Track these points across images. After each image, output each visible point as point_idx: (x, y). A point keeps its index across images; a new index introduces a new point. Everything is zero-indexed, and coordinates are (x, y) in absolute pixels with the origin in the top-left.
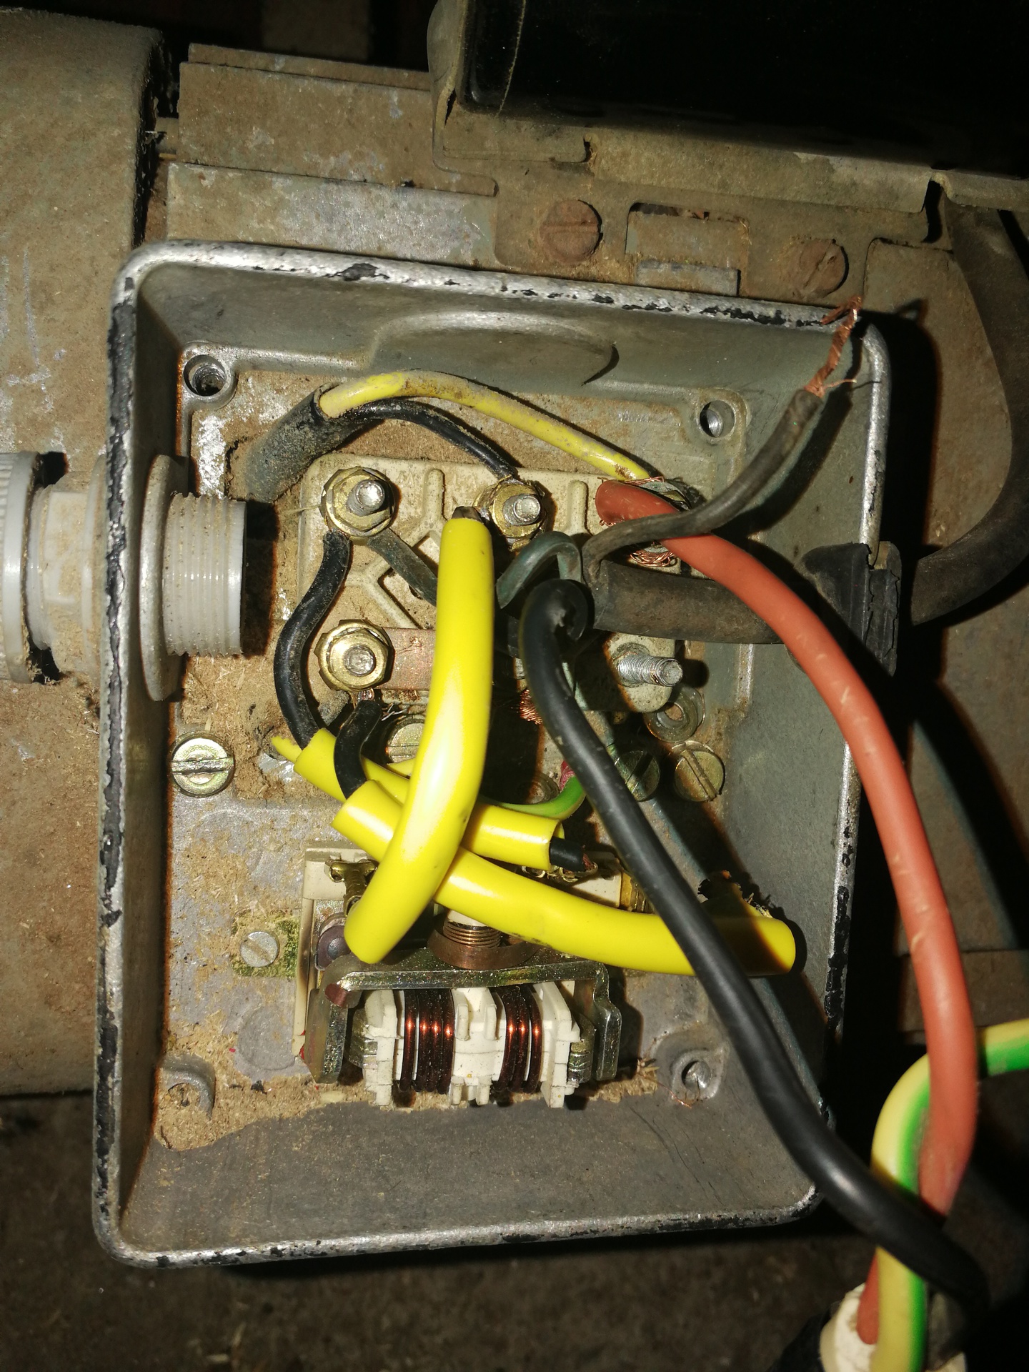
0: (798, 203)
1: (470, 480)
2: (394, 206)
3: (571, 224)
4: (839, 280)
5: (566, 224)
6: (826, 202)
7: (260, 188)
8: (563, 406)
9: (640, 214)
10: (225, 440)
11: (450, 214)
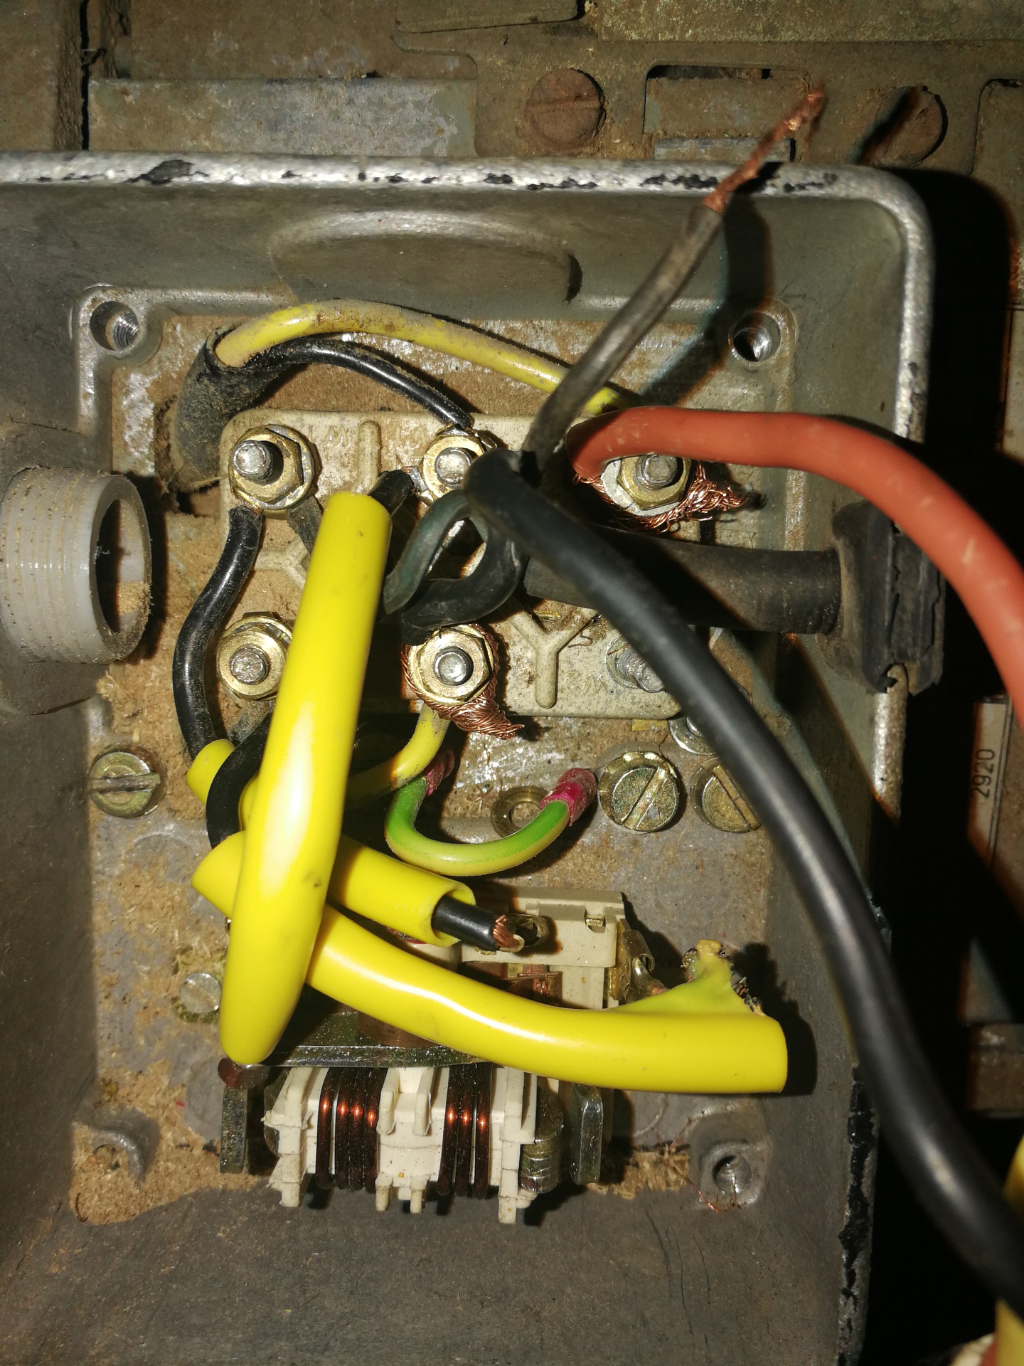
0: (878, 43)
1: (418, 432)
2: (350, 102)
3: (560, 101)
4: (933, 139)
5: (555, 101)
6: (916, 37)
7: (191, 98)
8: (559, 334)
9: (664, 80)
10: (152, 400)
11: (419, 105)
